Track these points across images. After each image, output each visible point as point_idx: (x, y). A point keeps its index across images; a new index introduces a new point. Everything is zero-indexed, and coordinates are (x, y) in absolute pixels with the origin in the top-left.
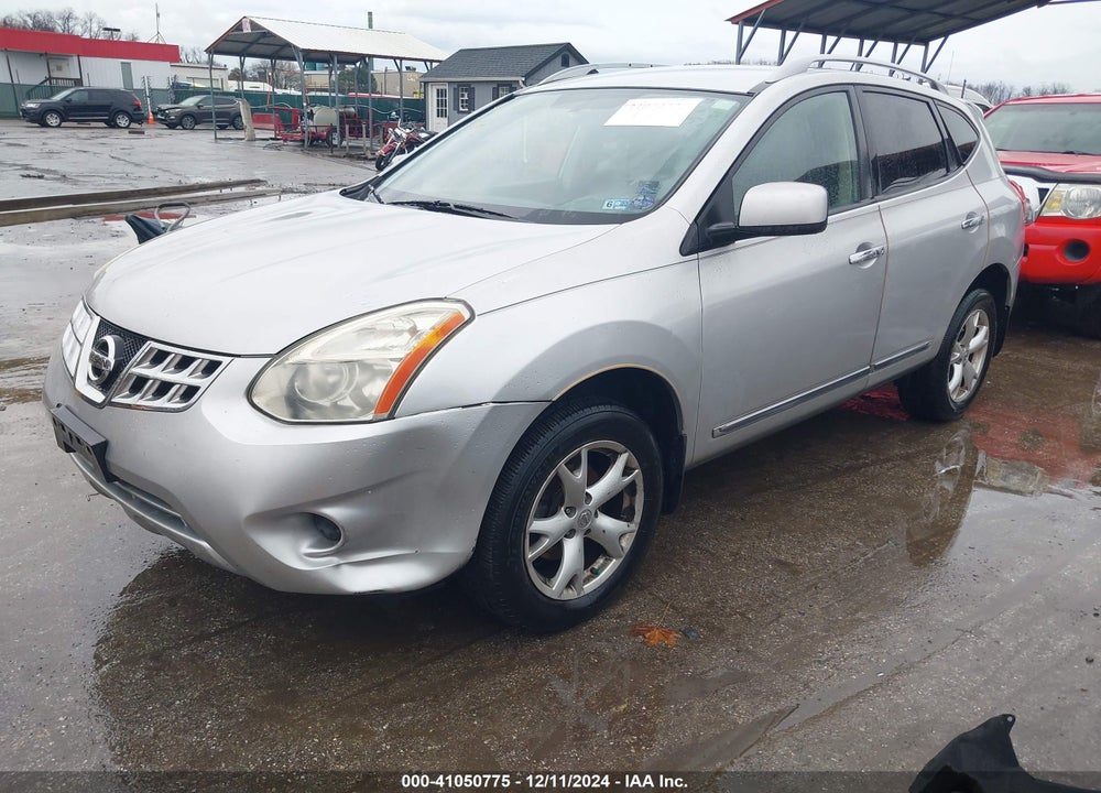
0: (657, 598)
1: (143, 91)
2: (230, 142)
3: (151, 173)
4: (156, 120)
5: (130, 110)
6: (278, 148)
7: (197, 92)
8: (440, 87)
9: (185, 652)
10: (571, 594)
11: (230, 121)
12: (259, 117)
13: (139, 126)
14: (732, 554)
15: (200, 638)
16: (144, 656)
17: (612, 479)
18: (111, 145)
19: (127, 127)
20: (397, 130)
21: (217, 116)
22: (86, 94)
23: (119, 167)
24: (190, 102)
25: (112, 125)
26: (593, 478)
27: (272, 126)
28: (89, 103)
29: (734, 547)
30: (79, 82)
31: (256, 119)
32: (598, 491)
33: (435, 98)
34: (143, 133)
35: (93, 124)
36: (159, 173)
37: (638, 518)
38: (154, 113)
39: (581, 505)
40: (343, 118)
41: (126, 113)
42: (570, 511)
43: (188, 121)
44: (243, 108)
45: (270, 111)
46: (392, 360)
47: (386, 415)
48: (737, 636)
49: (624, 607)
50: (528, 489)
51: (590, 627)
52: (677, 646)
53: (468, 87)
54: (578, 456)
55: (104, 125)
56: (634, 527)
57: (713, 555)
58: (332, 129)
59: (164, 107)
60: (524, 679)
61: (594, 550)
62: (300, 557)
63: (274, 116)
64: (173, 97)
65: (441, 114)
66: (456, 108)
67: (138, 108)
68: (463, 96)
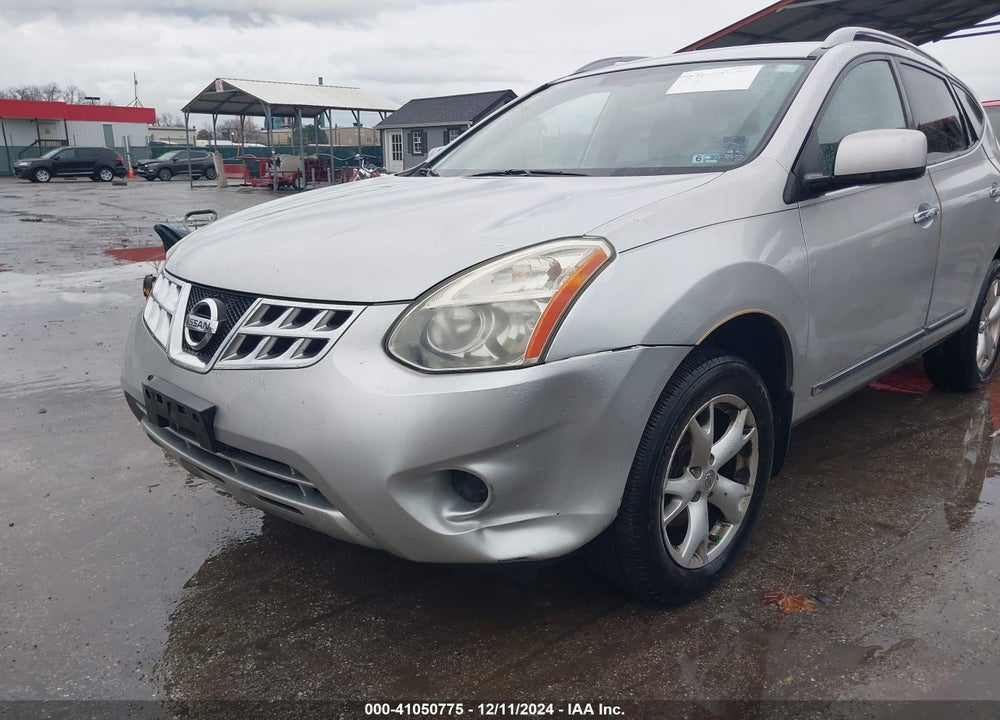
0: (771, 566)
1: (122, 149)
2: (205, 189)
3: (140, 215)
4: (135, 174)
5: (113, 165)
6: (249, 192)
7: (170, 149)
8: (395, 133)
9: (292, 639)
10: (697, 564)
11: (204, 172)
12: (230, 168)
13: (121, 180)
14: (827, 519)
15: (305, 624)
16: (249, 645)
17: (733, 436)
18: (98, 195)
19: (110, 181)
20: (361, 170)
21: (193, 168)
22: (73, 152)
23: (109, 211)
24: (166, 157)
25: (96, 178)
26: (718, 434)
27: (241, 175)
28: (77, 159)
29: (827, 512)
30: (65, 143)
31: (228, 170)
32: (720, 449)
33: (391, 144)
34: (125, 184)
35: (79, 179)
36: (148, 215)
37: (752, 480)
38: (134, 168)
39: (706, 466)
40: (308, 164)
41: (109, 168)
42: (696, 470)
43: (165, 173)
44: (216, 160)
45: (240, 162)
46: (539, 300)
47: (535, 360)
48: (875, 600)
49: (742, 575)
50: (667, 445)
51: (716, 598)
52: (815, 613)
53: (422, 132)
54: (706, 411)
55: (88, 179)
56: (750, 490)
57: (808, 520)
58: (298, 175)
59: (142, 162)
60: (669, 653)
61: (715, 515)
62: (442, 521)
63: (243, 166)
64: (150, 153)
65: (396, 157)
66: (410, 151)
67: (120, 163)
68: (416, 140)
